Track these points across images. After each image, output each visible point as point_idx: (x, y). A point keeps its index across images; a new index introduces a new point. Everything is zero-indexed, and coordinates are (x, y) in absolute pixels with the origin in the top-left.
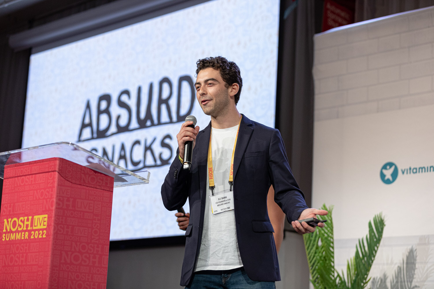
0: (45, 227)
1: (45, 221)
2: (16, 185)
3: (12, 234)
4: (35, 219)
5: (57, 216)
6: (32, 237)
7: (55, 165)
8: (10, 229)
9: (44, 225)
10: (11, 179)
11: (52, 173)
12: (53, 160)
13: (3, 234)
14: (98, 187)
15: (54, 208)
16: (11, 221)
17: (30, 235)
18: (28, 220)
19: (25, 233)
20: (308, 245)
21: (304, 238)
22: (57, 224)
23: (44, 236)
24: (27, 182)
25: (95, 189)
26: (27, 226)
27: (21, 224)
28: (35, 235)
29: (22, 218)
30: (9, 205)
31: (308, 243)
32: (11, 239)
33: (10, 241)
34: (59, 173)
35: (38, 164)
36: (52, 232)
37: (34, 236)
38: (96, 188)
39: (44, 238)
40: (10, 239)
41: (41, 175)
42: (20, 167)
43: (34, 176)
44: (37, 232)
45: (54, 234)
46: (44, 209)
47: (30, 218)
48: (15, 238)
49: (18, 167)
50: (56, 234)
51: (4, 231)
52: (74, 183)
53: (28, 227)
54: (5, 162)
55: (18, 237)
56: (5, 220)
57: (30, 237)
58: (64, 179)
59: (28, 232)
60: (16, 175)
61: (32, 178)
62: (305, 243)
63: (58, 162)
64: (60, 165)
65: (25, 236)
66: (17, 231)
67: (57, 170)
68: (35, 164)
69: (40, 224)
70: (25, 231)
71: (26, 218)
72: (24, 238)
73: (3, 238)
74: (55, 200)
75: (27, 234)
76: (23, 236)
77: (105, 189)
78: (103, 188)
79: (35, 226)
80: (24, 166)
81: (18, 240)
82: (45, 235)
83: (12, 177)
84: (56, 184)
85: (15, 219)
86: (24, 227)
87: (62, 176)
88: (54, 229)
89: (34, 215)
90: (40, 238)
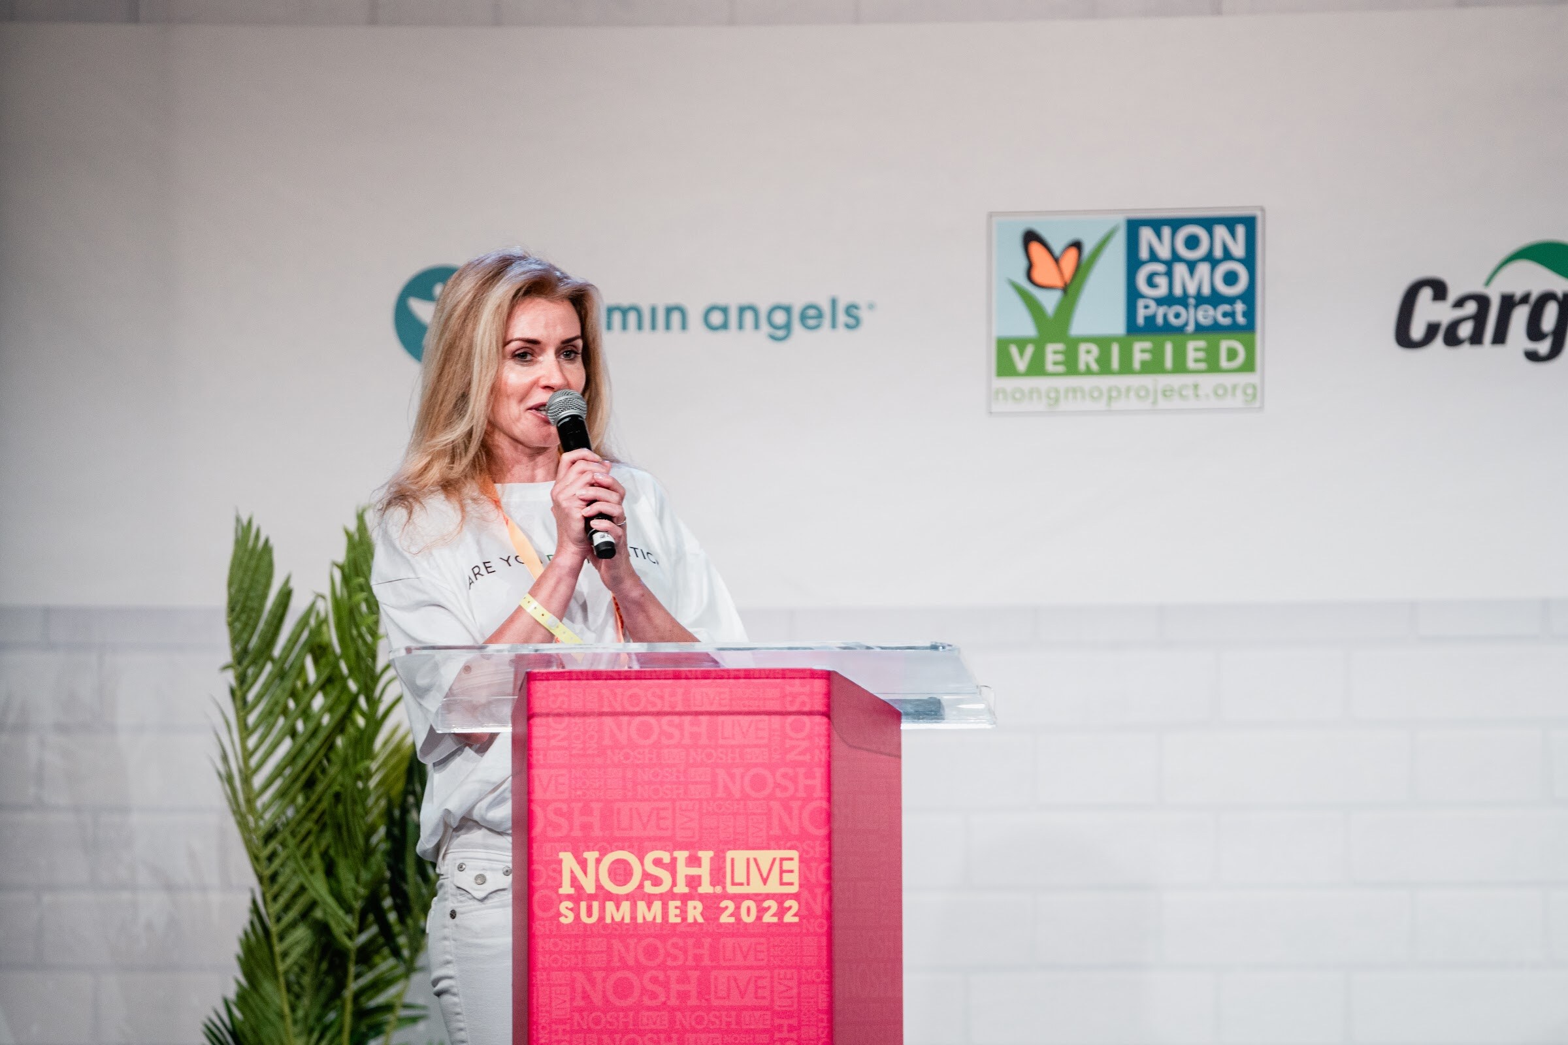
0: (794, 889)
1: (791, 871)
2: (608, 742)
3: (609, 903)
4: (733, 860)
6: (726, 919)
8: (599, 887)
9: (784, 884)
10: (576, 720)
11: (805, 719)
12: (801, 678)
13: (561, 901)
14: (882, 748)
16: (598, 861)
17: (712, 911)
18: (694, 861)
19: (684, 904)
23: (790, 919)
24: (667, 735)
25: (878, 756)
26: (693, 880)
27: (660, 873)
28: (744, 913)
29: (660, 854)
30: (577, 805)
32: (608, 921)
33: (606, 926)
34: (827, 718)
37: (736, 914)
38: (880, 753)
39: (790, 924)
41: (744, 719)
42: (624, 682)
43: (704, 719)
44: (746, 904)
46: (777, 832)
47: (706, 855)
48: (633, 918)
49: (612, 682)
51: (566, 889)
52: (851, 746)
53: (700, 885)
55: (649, 913)
56: (567, 856)
57: (718, 918)
58: (838, 738)
59: (701, 900)
60: (607, 709)
61: (695, 724)
63: (818, 684)
64: (825, 694)
65: (684, 912)
66: (641, 897)
68: (702, 680)
69: (765, 880)
70: (685, 898)
71: (682, 854)
72: (684, 919)
73: (561, 915)
75: (695, 908)
76: (674, 912)
78: (888, 750)
79: (735, 884)
80: (643, 681)
81: (649, 924)
82: (796, 915)
83: (584, 714)
85: (620, 855)
86: (674, 885)
87: (836, 727)
89: (729, 849)
90: (769, 925)
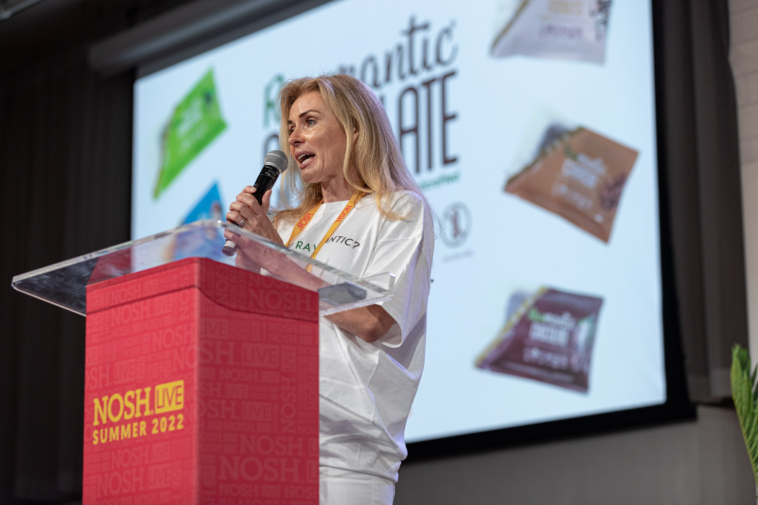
0: (181, 407)
1: (180, 395)
2: (113, 325)
3: (111, 429)
4: (158, 392)
5: (205, 381)
6: (155, 431)
7: (191, 274)
8: (108, 419)
9: (178, 403)
10: (102, 313)
11: (187, 291)
12: (186, 264)
13: (94, 430)
14: (286, 314)
15: (196, 364)
16: (108, 402)
17: (150, 427)
18: (143, 395)
19: (139, 424)
20: (747, 426)
21: (739, 412)
22: (205, 398)
23: (180, 427)
24: (134, 315)
25: (280, 319)
26: (143, 408)
27: (130, 405)
28: (162, 426)
29: (130, 393)
30: (101, 368)
31: (748, 421)
32: (111, 440)
33: (110, 443)
34: (200, 289)
35: (155, 275)
36: (195, 416)
37: (158, 428)
38: (282, 317)
39: (180, 430)
40: (108, 439)
41: (164, 297)
42: (119, 285)
43: (148, 301)
44: (164, 419)
45: (201, 419)
46: (175, 369)
47: (148, 390)
48: (120, 437)
49: (115, 286)
50: (204, 419)
51: (96, 423)
52: (234, 310)
53: (145, 411)
54: (87, 279)
55: (126, 432)
56: (96, 401)
57: (151, 432)
58: (213, 303)
59: (146, 421)
60: (112, 304)
61: (145, 305)
62: (741, 422)
63: (196, 267)
64: (201, 272)
65: (139, 429)
66: (123, 422)
67: (196, 283)
68: (149, 277)
69: (170, 402)
70: (139, 420)
71: (139, 392)
72: (139, 434)
73: (93, 439)
74: (196, 348)
75: (143, 426)
76: (135, 430)
77: (302, 317)
78: (297, 316)
79: (159, 407)
80: (127, 282)
81: (126, 439)
82: (183, 423)
83: (104, 309)
84: (196, 314)
85: (117, 396)
86: (135, 412)
87: (209, 295)
88: (200, 409)
89: (156, 385)
90: (172, 432)
